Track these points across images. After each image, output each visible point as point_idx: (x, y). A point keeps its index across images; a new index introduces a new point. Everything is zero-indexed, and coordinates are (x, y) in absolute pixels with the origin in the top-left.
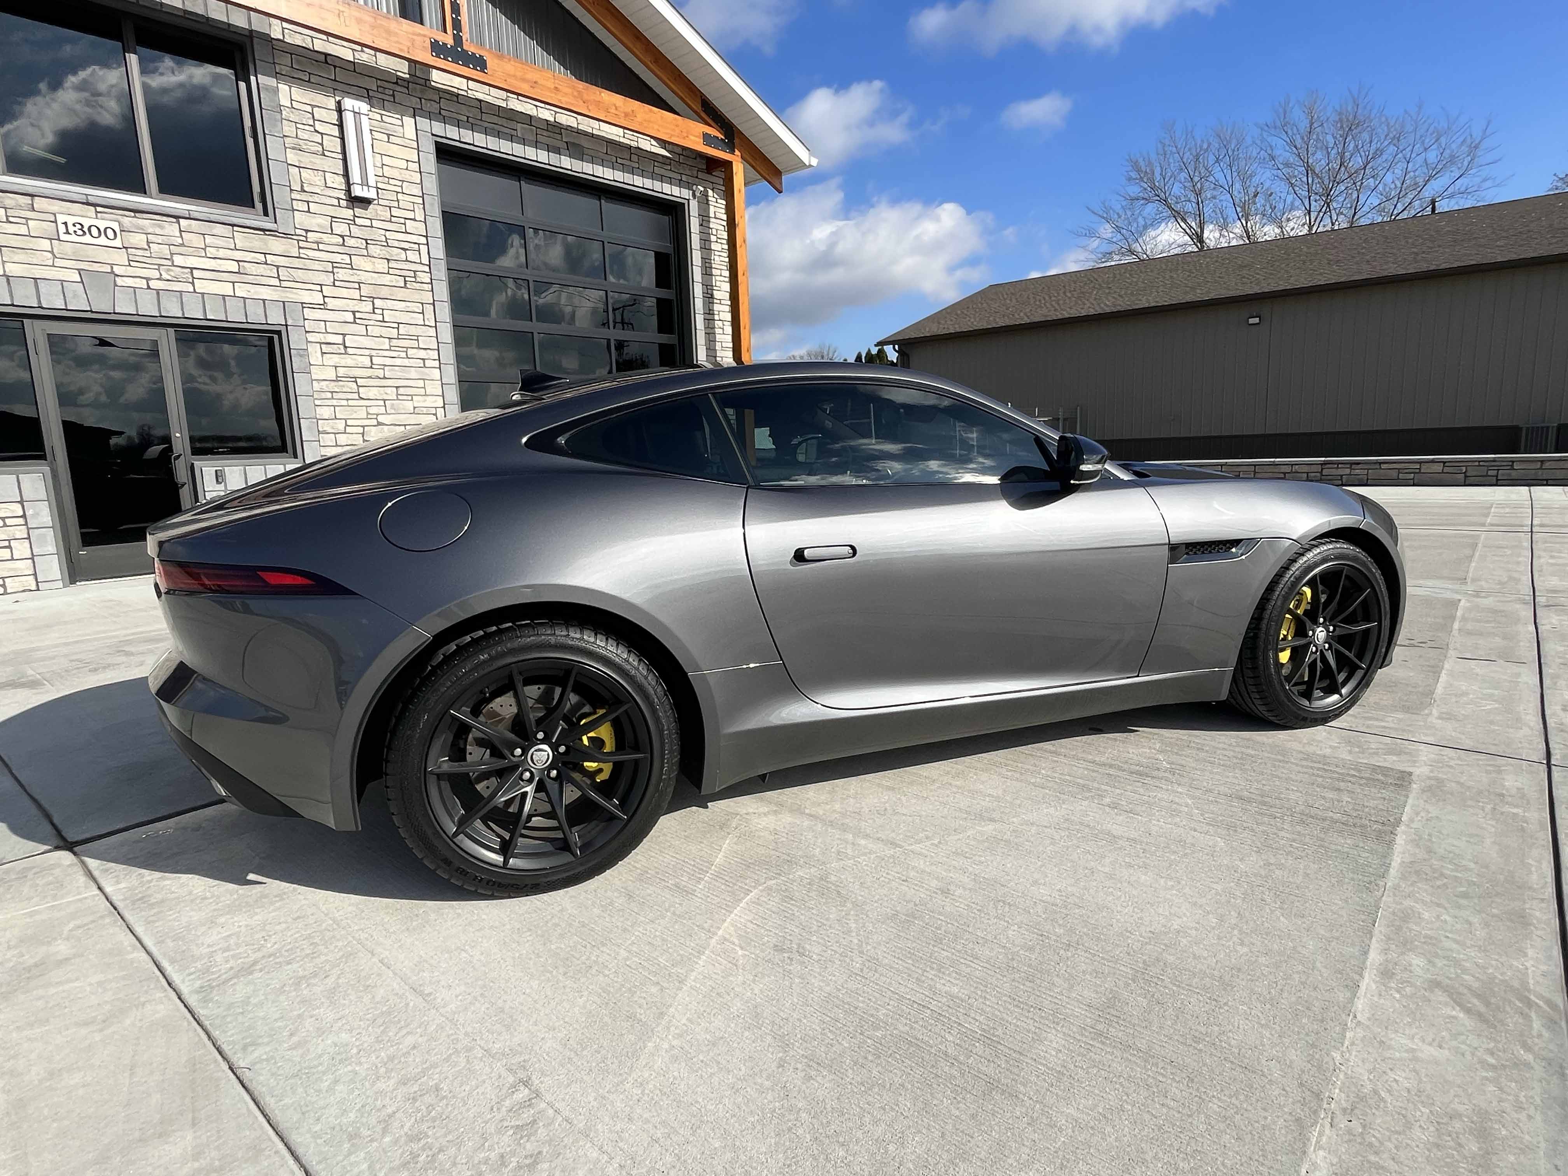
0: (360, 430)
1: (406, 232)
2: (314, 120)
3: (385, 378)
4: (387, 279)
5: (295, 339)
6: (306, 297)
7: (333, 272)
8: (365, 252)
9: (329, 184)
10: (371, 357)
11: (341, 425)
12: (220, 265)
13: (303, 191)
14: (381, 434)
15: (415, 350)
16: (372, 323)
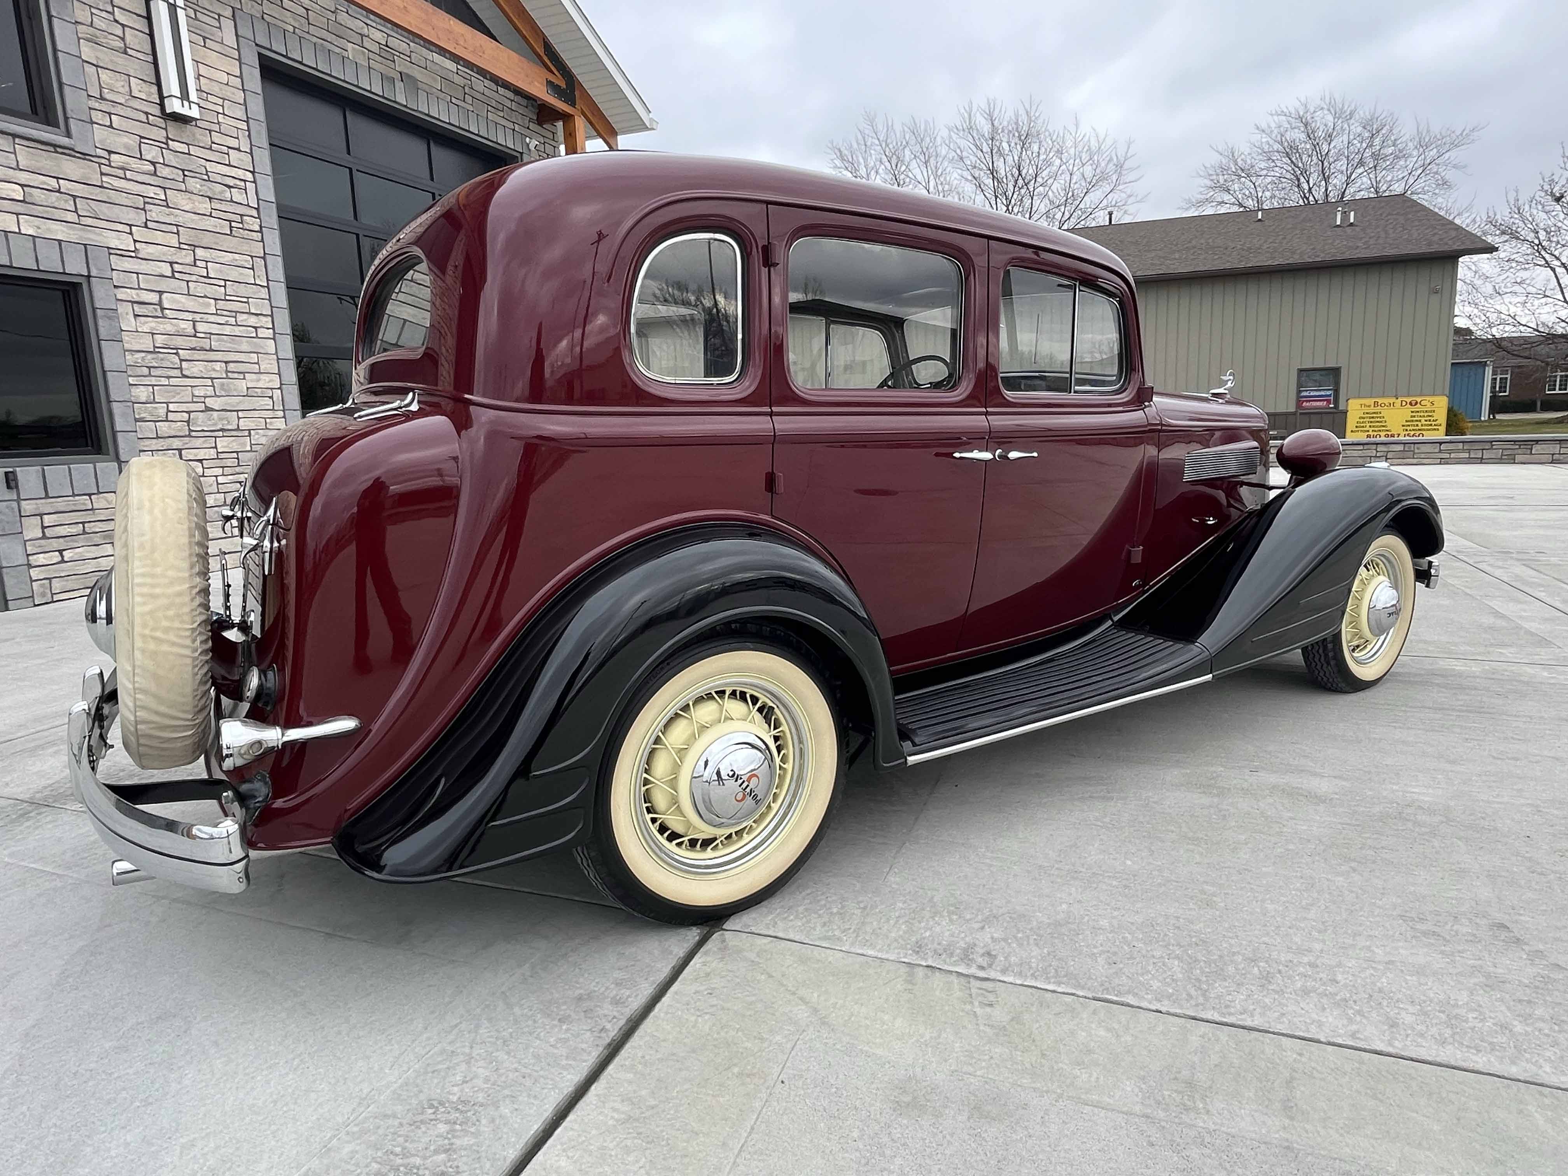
0: (185, 416)
1: (230, 165)
2: (113, 6)
3: (211, 350)
4: (210, 224)
5: (100, 296)
6: (113, 241)
7: (144, 210)
8: (182, 186)
9: (136, 93)
10: (194, 322)
13: (102, 98)
14: (209, 423)
15: (245, 316)
16: (194, 278)
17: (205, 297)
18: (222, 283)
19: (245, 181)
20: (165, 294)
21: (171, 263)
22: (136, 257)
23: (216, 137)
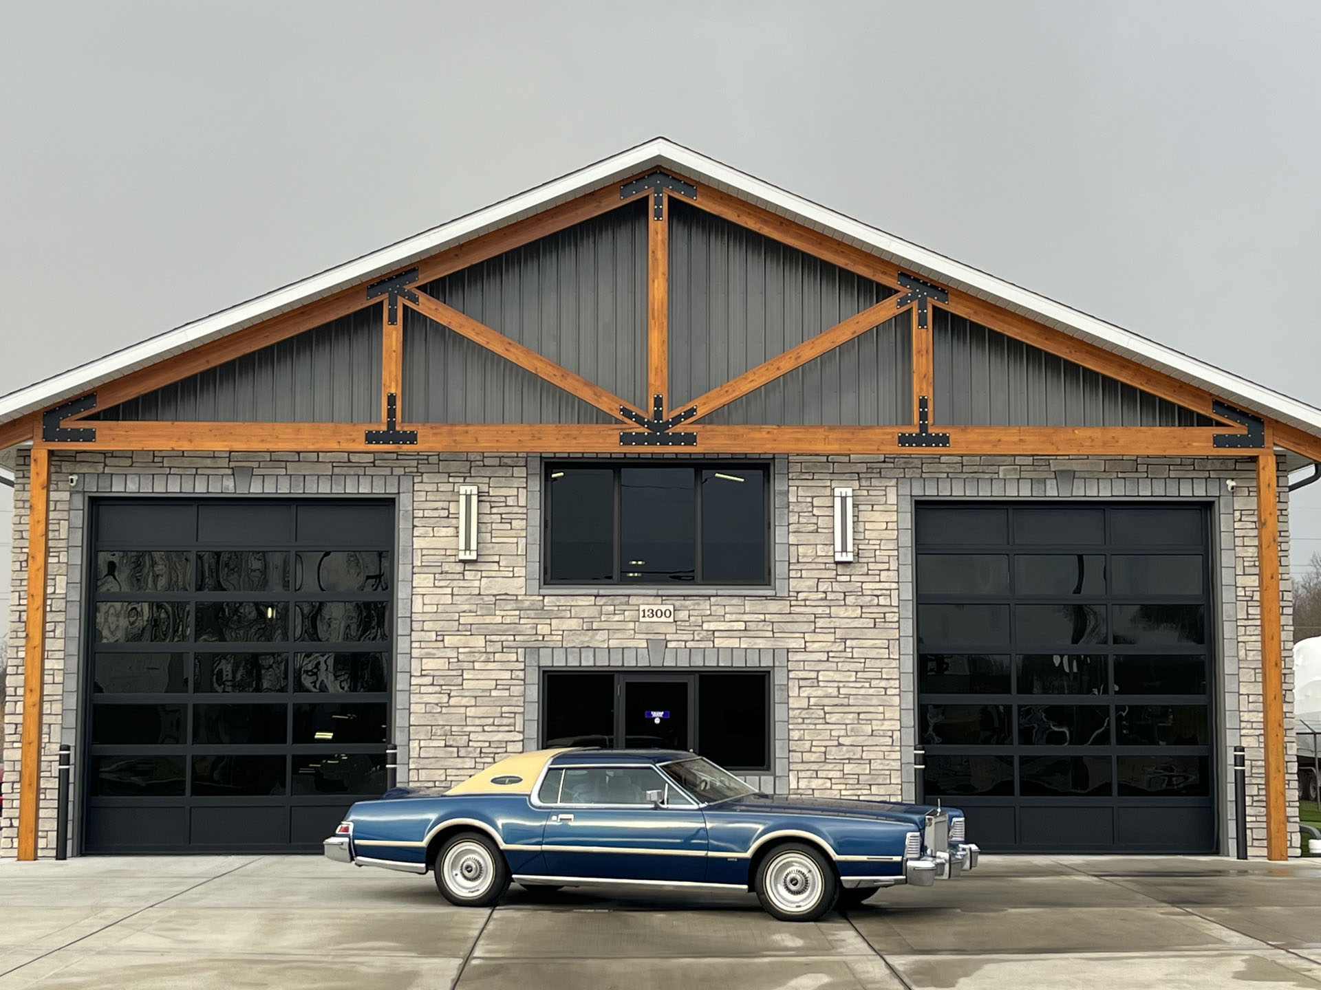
0: (823, 749)
1: (880, 582)
2: (813, 507)
3: (849, 705)
4: (857, 623)
5: (778, 678)
6: (792, 644)
7: (815, 622)
8: (843, 603)
9: (819, 554)
10: (839, 688)
11: (808, 745)
12: (733, 626)
13: (798, 562)
14: (842, 753)
15: (878, 681)
16: (842, 660)
17: (849, 671)
18: (863, 660)
19: (891, 590)
20: (820, 673)
21: (828, 652)
22: (805, 651)
23: (871, 566)
